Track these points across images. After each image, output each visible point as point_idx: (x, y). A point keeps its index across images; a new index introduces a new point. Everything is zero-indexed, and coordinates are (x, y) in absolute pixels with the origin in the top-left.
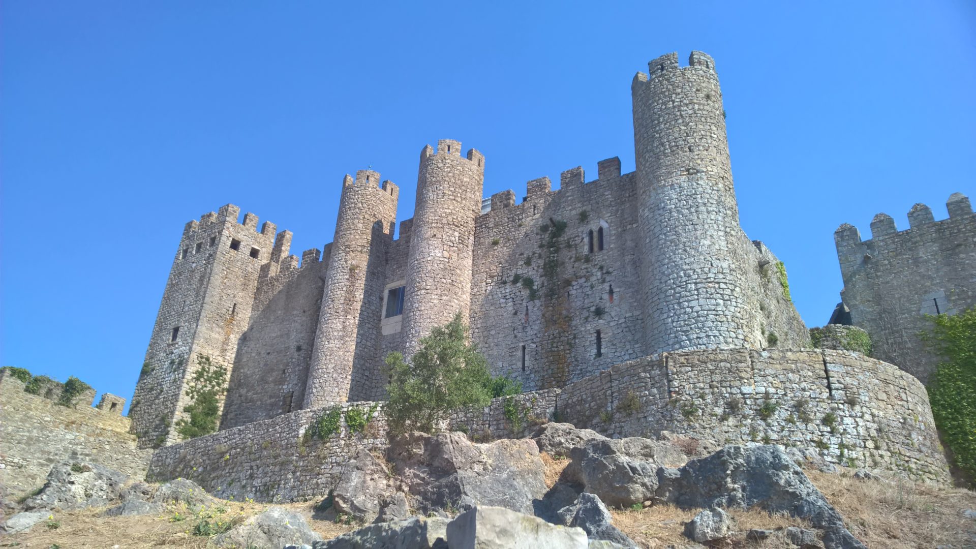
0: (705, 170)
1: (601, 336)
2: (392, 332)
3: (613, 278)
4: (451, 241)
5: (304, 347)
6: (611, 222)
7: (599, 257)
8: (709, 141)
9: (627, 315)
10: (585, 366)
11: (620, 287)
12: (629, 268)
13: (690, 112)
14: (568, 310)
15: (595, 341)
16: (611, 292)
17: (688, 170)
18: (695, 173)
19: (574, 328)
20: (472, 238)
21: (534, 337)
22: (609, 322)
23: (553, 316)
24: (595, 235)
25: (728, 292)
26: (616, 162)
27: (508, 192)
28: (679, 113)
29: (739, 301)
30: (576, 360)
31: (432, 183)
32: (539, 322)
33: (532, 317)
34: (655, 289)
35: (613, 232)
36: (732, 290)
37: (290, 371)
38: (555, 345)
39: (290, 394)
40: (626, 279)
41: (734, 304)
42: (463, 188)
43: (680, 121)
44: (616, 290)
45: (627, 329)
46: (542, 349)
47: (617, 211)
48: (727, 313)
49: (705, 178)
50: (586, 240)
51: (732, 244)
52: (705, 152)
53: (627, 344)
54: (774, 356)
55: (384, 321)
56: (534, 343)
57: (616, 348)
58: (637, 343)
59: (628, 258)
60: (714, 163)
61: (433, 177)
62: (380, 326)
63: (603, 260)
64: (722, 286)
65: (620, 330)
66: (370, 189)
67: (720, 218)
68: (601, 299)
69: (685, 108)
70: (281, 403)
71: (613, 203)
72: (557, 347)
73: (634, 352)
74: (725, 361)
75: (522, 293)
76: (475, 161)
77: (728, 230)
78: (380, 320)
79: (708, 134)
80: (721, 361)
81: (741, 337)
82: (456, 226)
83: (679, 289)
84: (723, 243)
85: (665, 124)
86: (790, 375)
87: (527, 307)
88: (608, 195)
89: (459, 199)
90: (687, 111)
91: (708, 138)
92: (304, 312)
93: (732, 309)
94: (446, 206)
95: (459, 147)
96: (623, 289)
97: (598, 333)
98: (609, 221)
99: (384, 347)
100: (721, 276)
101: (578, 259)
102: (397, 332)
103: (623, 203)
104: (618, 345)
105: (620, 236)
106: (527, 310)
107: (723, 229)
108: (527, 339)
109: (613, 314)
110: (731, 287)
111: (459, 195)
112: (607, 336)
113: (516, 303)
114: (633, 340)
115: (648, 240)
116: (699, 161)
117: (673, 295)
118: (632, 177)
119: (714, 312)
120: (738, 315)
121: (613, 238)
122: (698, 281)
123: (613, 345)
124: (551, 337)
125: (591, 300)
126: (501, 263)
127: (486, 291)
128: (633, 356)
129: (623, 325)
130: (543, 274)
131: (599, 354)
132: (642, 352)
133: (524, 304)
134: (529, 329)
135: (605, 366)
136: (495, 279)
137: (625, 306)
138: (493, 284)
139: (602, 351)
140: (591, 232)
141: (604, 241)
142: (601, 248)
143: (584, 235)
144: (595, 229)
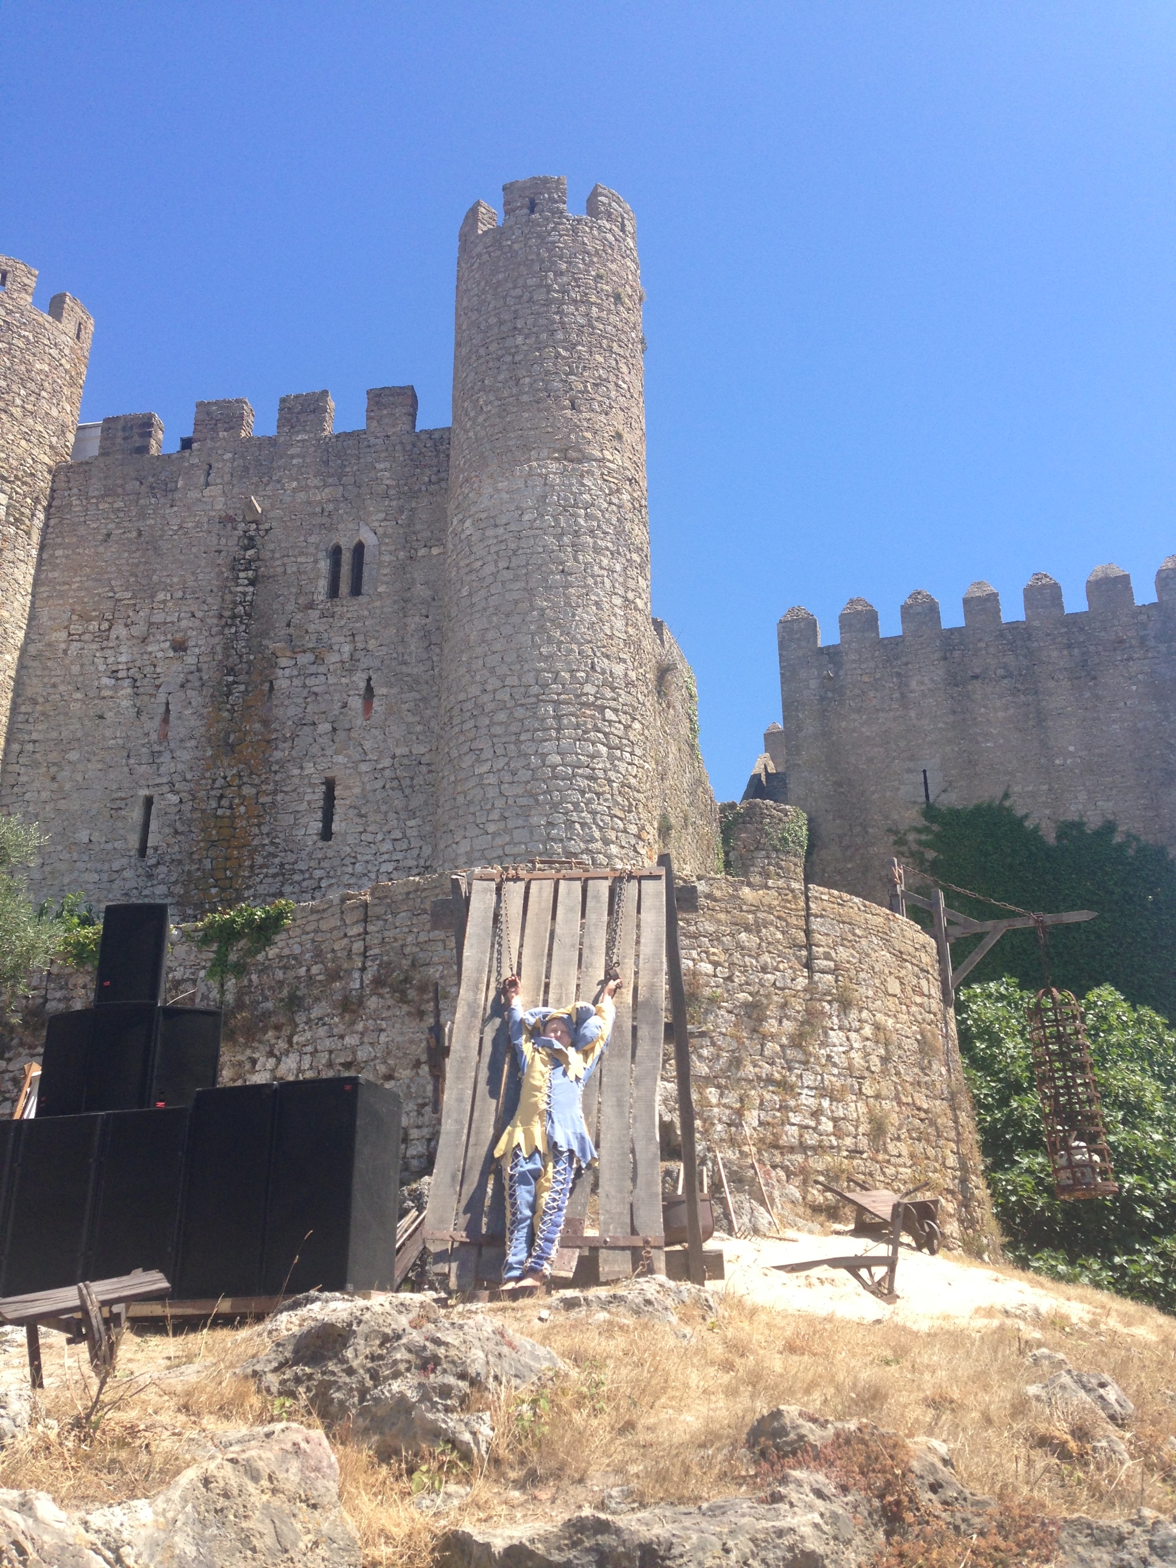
1: (336, 793)
9: (399, 752)
14: (267, 725)
15: (321, 803)
19: (275, 768)
21: (178, 777)
22: (357, 764)
23: (229, 733)
30: (272, 843)
32: (193, 743)
33: (178, 730)
38: (225, 803)
45: (395, 784)
46: (194, 810)
53: (392, 816)
54: (717, 894)
57: (366, 825)
65: (378, 785)
72: (231, 807)
73: (405, 836)
75: (158, 670)
83: (520, 711)
87: (167, 704)
97: (330, 785)
104: (371, 817)
106: (167, 711)
108: (159, 780)
109: (368, 745)
112: (349, 793)
113: (141, 690)
114: (405, 809)
119: (587, 772)
123: (361, 816)
124: (220, 782)
125: (323, 707)
126: (112, 590)
127: (65, 652)
128: (400, 845)
129: (387, 773)
130: (215, 630)
131: (326, 834)
132: (422, 837)
133: (162, 698)
134: (166, 758)
135: (337, 862)
136: (94, 626)
137: (397, 731)
138: (87, 637)
139: (335, 827)
140: (336, 550)
141: (366, 574)
142: (356, 589)
143: (322, 555)
144: (346, 543)
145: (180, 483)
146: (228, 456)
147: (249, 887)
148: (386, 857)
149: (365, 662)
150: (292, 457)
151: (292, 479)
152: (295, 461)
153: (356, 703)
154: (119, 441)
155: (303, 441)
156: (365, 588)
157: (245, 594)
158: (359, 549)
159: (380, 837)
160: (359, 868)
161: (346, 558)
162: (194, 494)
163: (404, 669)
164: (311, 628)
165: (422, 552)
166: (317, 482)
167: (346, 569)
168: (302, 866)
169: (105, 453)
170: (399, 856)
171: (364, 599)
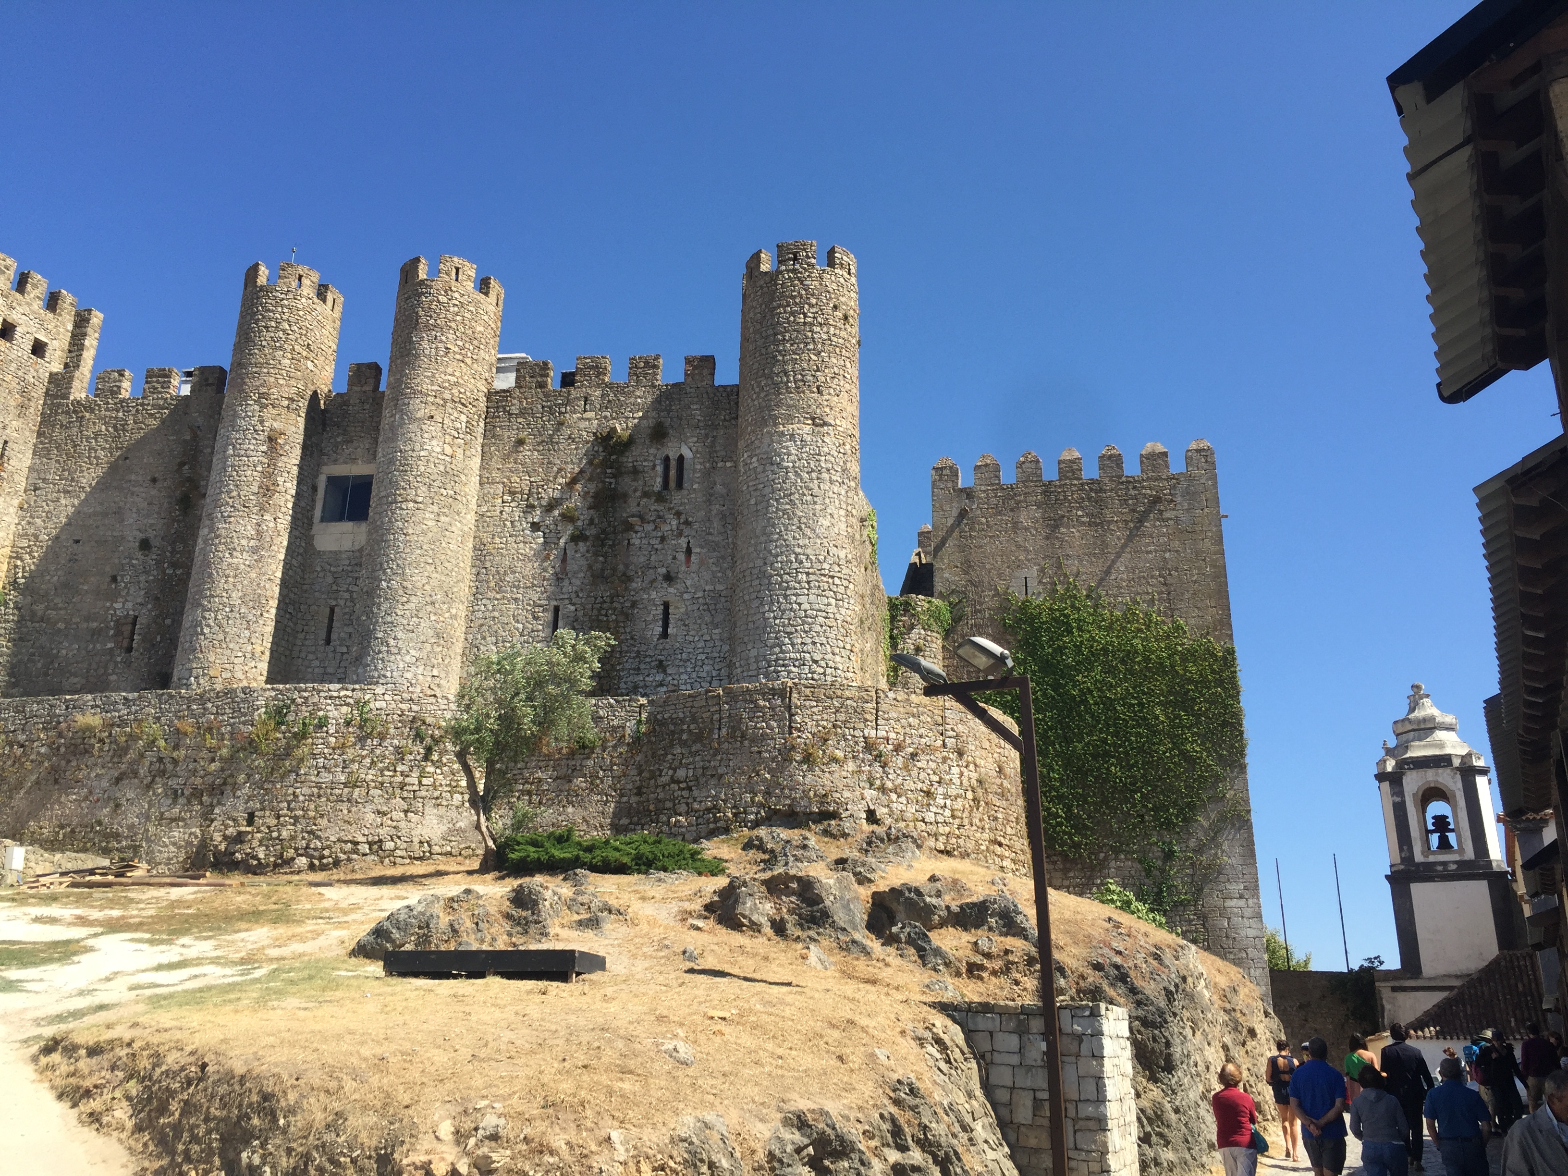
0: (833, 423)
1: (670, 611)
2: (334, 548)
3: (694, 533)
4: (456, 430)
5: (156, 542)
6: (697, 452)
7: (677, 498)
8: (842, 383)
9: (707, 588)
10: (644, 648)
11: (702, 547)
12: (716, 524)
13: (825, 337)
14: (627, 566)
15: (662, 616)
16: (689, 551)
17: (813, 419)
18: (822, 426)
19: (633, 593)
20: (482, 424)
21: (573, 596)
22: (682, 593)
23: (604, 570)
24: (673, 464)
25: (841, 589)
26: (707, 363)
27: (546, 364)
28: (810, 334)
29: (852, 601)
30: (632, 638)
31: (428, 328)
32: (582, 575)
33: (572, 566)
34: (756, 571)
35: (698, 467)
36: (846, 587)
37: (127, 579)
38: (603, 612)
39: (130, 620)
40: (710, 538)
41: (846, 604)
42: (475, 342)
43: (811, 347)
44: (696, 550)
45: (705, 607)
46: (584, 615)
47: (707, 436)
48: (837, 616)
49: (832, 434)
50: (659, 469)
51: (852, 526)
52: (836, 398)
53: (705, 626)
54: (899, 698)
55: (318, 528)
56: (574, 604)
57: (688, 631)
58: (717, 628)
59: (716, 508)
60: (844, 414)
61: (431, 317)
62: (313, 532)
63: (682, 504)
64: (837, 581)
65: (695, 607)
66: (304, 300)
67: (843, 492)
68: (674, 558)
69: (818, 329)
70: (112, 632)
71: (701, 424)
72: (606, 615)
74: (852, 699)
75: (559, 528)
76: (492, 298)
77: (849, 508)
78: (311, 524)
79: (842, 372)
80: (848, 699)
81: (848, 647)
82: (463, 404)
83: (786, 577)
84: (843, 526)
85: (792, 345)
86: (911, 720)
87: (565, 550)
88: (697, 412)
89: (469, 361)
90: (821, 333)
91: (841, 378)
92: (154, 480)
93: (843, 611)
94: (450, 370)
95: (473, 273)
96: (705, 550)
97: (666, 606)
98: (694, 449)
99: (319, 569)
100: (837, 568)
101: (646, 495)
102: (342, 549)
103: (715, 427)
104: (691, 626)
105: (707, 474)
106: (565, 554)
107: (844, 506)
108: (562, 597)
109: (689, 583)
110: (845, 583)
111: (469, 355)
112: (677, 611)
113: (549, 541)
114: (712, 622)
115: (753, 502)
116: (827, 410)
117: (780, 584)
118: (732, 393)
119: (824, 614)
120: (849, 619)
121: (698, 475)
122: (811, 571)
123: (684, 625)
124: (599, 600)
125: (661, 558)
127: (501, 512)
128: (708, 644)
129: (701, 600)
130: (593, 505)
131: (665, 635)
132: (721, 640)
133: (562, 546)
134: (566, 583)
135: (671, 652)
136: (519, 500)
137: (707, 576)
138: (513, 504)
139: (670, 631)
140: (667, 459)
141: (685, 477)
142: (680, 485)
143: (658, 462)
144: (673, 455)
145: (568, 411)
146: (598, 393)
147: (619, 664)
148: (700, 651)
149: (686, 532)
150: (638, 397)
151: (639, 409)
153: (681, 557)
154: (527, 378)
155: (645, 386)
156: (686, 484)
157: (610, 483)
158: (681, 458)
159: (697, 639)
160: (684, 656)
162: (577, 417)
163: (712, 536)
164: (654, 506)
165: (721, 464)
166: (654, 414)
167: (673, 472)
168: (651, 653)
169: (519, 385)
170: (709, 651)
171: (685, 492)
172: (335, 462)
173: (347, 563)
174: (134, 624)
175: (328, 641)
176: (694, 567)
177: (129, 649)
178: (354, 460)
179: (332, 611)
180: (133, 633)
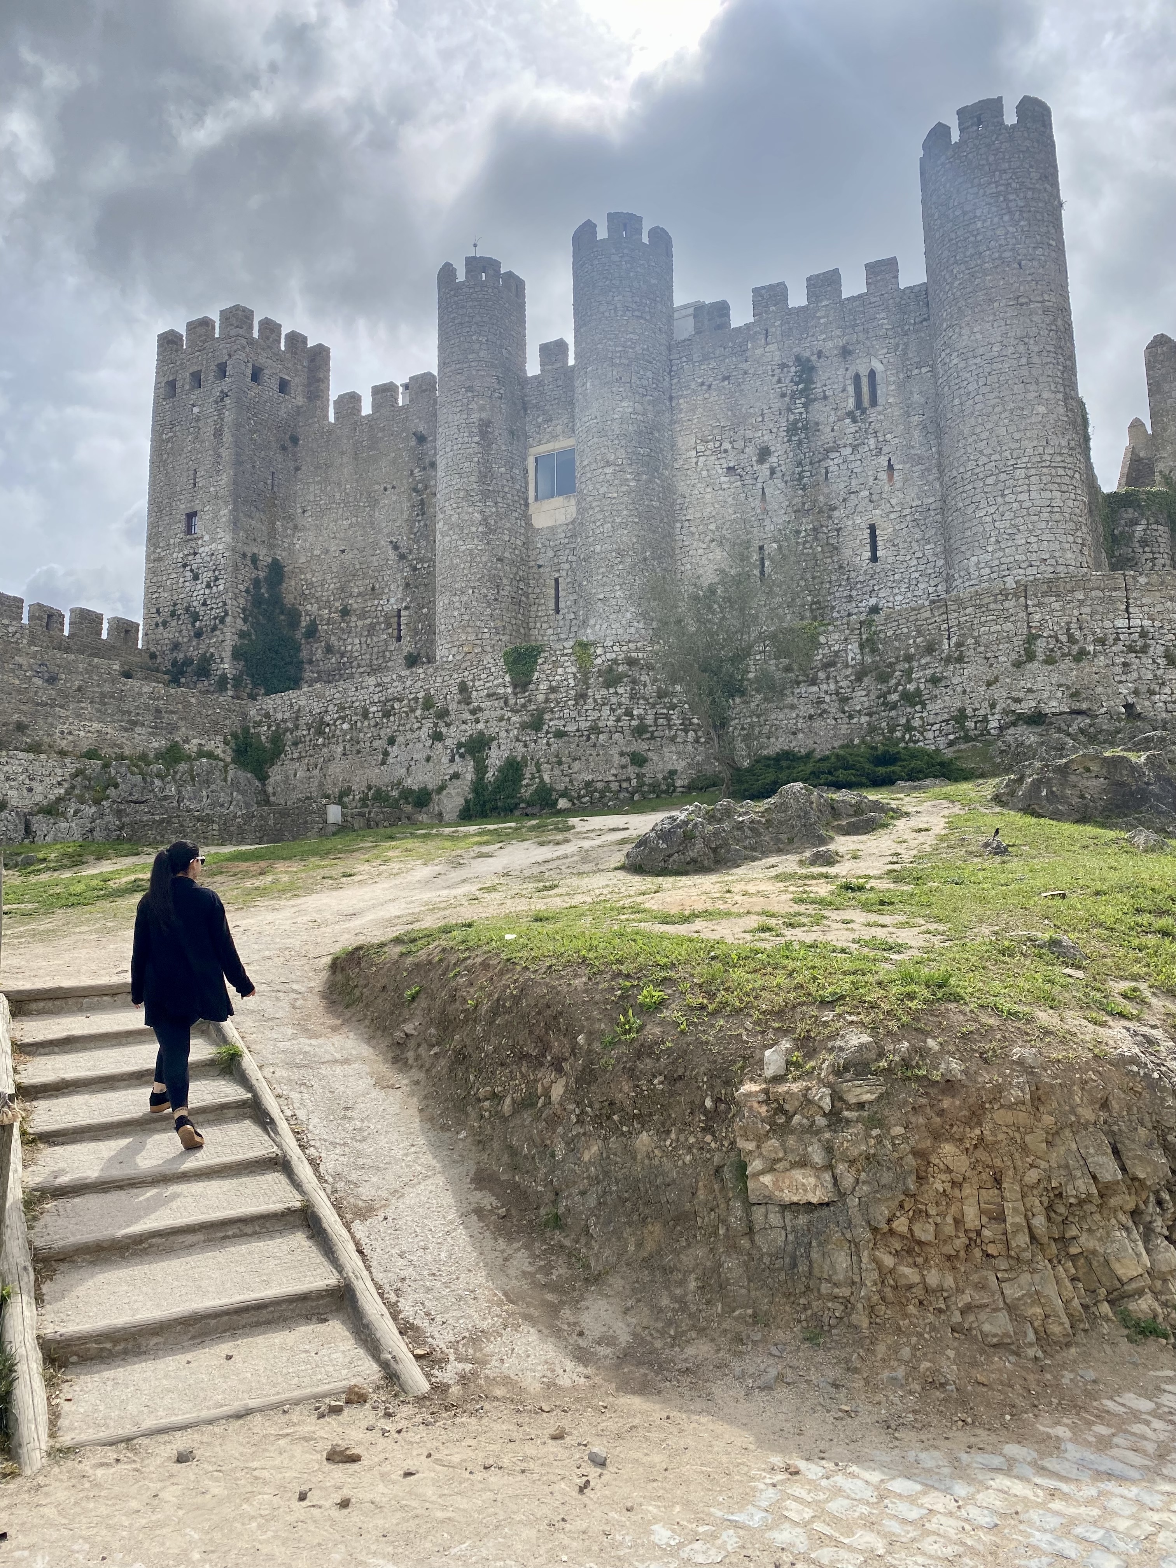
0: (1040, 298)
1: (877, 533)
2: (550, 523)
3: (893, 449)
4: (644, 387)
6: (888, 363)
7: (870, 417)
9: (914, 504)
10: (853, 575)
11: (904, 462)
12: (917, 436)
13: (1021, 204)
14: (827, 496)
15: (869, 540)
16: (890, 469)
18: (1027, 304)
19: (836, 521)
21: (776, 534)
22: (888, 514)
23: (804, 504)
27: (723, 303)
30: (841, 567)
32: (783, 512)
33: (773, 504)
35: (891, 379)
39: (395, 614)
44: (897, 466)
45: (914, 524)
46: (790, 553)
49: (1040, 311)
50: (850, 389)
51: (1072, 410)
52: (1041, 270)
53: (914, 544)
55: (534, 506)
56: (776, 542)
57: (898, 550)
58: (929, 543)
59: (915, 419)
60: (1052, 287)
62: (528, 510)
63: (878, 422)
64: (1060, 472)
65: (903, 525)
66: (490, 291)
68: (876, 479)
69: (1014, 196)
70: (383, 625)
72: (812, 550)
73: (925, 556)
75: (754, 468)
76: (662, 247)
78: (528, 506)
82: (647, 361)
83: (1002, 476)
87: (763, 488)
89: (647, 316)
90: (1017, 201)
91: (1045, 246)
93: (1070, 503)
94: (630, 328)
96: (908, 465)
97: (873, 528)
98: (885, 361)
99: (539, 545)
100: (1058, 458)
101: (838, 420)
102: (558, 523)
103: (905, 333)
104: (901, 546)
105: (902, 385)
106: (763, 493)
108: (766, 536)
109: (894, 502)
112: (884, 533)
113: (745, 482)
114: (923, 538)
118: (919, 292)
121: (892, 387)
123: (894, 545)
124: (803, 535)
125: (861, 481)
126: (718, 421)
127: (696, 463)
128: (922, 561)
129: (908, 518)
130: (786, 439)
131: (874, 558)
132: (936, 555)
133: (760, 485)
134: (767, 522)
135: (882, 574)
136: (710, 445)
137: (913, 492)
138: (707, 453)
139: (879, 554)
140: (857, 378)
141: (879, 392)
142: (874, 402)
143: (848, 382)
144: (864, 372)
145: (750, 345)
146: (778, 323)
148: (913, 569)
149: (886, 449)
150: (820, 318)
151: (822, 333)
152: (822, 321)
153: (883, 476)
154: (706, 322)
155: (826, 306)
156: (881, 400)
157: (801, 413)
158: (872, 374)
159: (908, 557)
160: (897, 577)
161: (865, 382)
162: (759, 352)
163: (912, 451)
164: (848, 431)
165: (916, 371)
166: (838, 332)
167: (865, 389)
168: (861, 579)
169: (698, 332)
170: (923, 568)
171: (880, 408)
172: (540, 443)
173: (563, 535)
174: (399, 616)
175: (557, 611)
176: (898, 485)
177: (399, 639)
178: (555, 437)
179: (557, 581)
180: (399, 624)
